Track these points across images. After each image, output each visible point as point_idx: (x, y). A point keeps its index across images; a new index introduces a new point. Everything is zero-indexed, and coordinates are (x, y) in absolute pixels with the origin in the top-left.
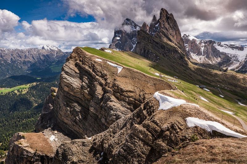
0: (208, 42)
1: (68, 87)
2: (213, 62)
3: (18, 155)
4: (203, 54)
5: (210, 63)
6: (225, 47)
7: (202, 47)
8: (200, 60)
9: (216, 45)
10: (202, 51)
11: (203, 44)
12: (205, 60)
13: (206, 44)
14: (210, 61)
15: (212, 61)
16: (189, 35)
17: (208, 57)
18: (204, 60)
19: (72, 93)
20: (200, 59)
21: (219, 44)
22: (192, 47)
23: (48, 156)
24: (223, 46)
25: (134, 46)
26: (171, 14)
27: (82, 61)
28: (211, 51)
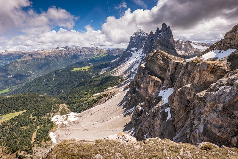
0: (187, 42)
2: (189, 54)
3: (152, 80)
4: (183, 49)
5: (187, 55)
7: (183, 45)
8: (181, 53)
9: (192, 43)
10: (183, 48)
11: (184, 43)
17: (186, 52)
18: (184, 53)
21: (194, 43)
22: (177, 46)
23: (159, 81)
24: (197, 44)
25: (144, 46)
26: (169, 27)
27: (163, 56)
28: (189, 47)
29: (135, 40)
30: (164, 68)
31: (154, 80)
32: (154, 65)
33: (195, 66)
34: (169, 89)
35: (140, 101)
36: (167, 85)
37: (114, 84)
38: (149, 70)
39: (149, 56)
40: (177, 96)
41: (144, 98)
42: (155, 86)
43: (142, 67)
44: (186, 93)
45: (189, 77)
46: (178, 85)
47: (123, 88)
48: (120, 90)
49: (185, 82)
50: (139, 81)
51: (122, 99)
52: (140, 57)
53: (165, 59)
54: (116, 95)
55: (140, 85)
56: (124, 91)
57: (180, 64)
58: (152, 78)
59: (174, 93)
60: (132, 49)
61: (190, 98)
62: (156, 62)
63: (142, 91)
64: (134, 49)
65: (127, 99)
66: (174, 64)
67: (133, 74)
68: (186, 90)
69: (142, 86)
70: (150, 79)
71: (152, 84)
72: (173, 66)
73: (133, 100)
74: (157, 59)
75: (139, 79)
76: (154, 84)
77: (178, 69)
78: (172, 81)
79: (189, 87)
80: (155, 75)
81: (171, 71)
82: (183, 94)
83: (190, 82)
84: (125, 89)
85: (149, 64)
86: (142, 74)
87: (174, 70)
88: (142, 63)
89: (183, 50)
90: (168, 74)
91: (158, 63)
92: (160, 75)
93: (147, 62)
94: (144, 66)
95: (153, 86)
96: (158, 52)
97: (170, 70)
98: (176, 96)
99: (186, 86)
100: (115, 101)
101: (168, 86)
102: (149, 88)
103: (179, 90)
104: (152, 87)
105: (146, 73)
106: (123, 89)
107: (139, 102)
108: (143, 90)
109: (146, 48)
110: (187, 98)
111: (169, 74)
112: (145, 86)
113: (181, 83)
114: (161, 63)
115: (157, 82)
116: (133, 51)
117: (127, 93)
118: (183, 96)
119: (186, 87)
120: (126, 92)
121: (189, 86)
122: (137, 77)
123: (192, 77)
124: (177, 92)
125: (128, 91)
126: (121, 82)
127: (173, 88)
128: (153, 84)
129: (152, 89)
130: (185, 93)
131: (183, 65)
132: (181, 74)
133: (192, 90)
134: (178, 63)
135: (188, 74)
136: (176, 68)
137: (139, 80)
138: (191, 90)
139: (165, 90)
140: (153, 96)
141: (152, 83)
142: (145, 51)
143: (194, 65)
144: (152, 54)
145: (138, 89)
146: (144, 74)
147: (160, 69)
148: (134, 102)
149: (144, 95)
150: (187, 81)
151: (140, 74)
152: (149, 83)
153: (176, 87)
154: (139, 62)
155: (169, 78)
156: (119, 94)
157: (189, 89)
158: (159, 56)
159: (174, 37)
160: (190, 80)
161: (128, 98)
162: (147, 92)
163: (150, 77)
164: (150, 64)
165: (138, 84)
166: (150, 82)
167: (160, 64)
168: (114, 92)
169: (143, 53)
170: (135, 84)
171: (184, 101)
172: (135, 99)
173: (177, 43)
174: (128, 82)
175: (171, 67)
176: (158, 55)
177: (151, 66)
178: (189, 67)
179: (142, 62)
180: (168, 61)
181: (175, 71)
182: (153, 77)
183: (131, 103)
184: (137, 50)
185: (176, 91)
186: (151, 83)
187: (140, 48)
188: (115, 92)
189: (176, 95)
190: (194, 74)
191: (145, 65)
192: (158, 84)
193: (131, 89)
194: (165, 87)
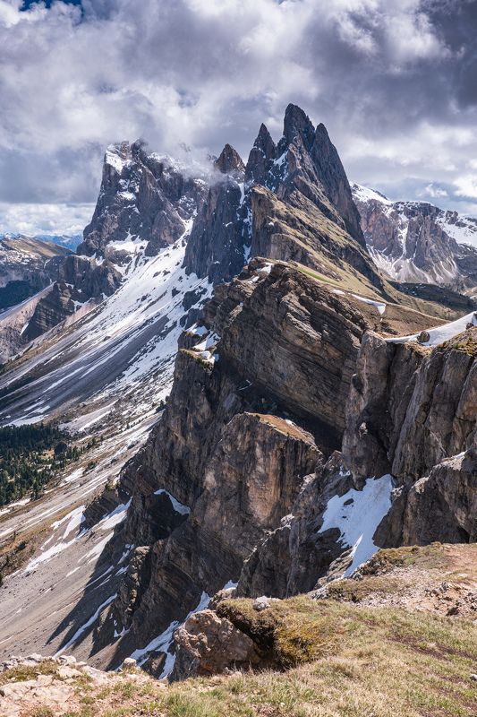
0: (419, 209)
1: (301, 338)
2: (438, 277)
3: (264, 441)
4: (405, 251)
5: (430, 281)
6: (470, 227)
7: (402, 227)
8: (397, 271)
9: (443, 220)
10: (403, 241)
11: (404, 218)
12: (414, 271)
13: (414, 219)
14: (427, 276)
15: (433, 274)
16: (356, 186)
17: (421, 263)
18: (410, 272)
19: (309, 349)
20: (398, 269)
21: (452, 219)
22: (371, 229)
23: (303, 442)
24: (464, 225)
25: (188, 225)
26: (321, 127)
27: (312, 294)
28: (430, 240)
29: (132, 190)
30: (327, 366)
31: (277, 436)
32: (269, 348)
33: (469, 368)
34: (371, 483)
35: (207, 576)
36: (358, 461)
37: (10, 488)
38: (240, 381)
39: (236, 297)
40: (415, 515)
41: (231, 554)
42: (288, 475)
43: (199, 361)
44: (451, 498)
45: (452, 419)
46: (409, 460)
47: (82, 508)
48: (56, 525)
49: (440, 444)
50: (187, 452)
51: (79, 588)
52: (175, 292)
53: (325, 312)
54: (31, 566)
55: (194, 474)
56: (86, 525)
57: (406, 354)
58: (267, 427)
59: (400, 504)
60: (118, 246)
61: (467, 519)
62: (279, 333)
63: (213, 515)
64: (130, 246)
65: (115, 580)
66: (377, 350)
67: (135, 403)
68: (447, 482)
69: (210, 478)
70: (254, 435)
71: (266, 464)
72: (377, 360)
73: (161, 579)
74: (285, 316)
75: (184, 435)
76: (282, 461)
77: (400, 375)
78: (380, 442)
79: (458, 467)
80: (281, 411)
81: (370, 391)
82: (439, 502)
83: (458, 446)
84: (95, 512)
85: (242, 346)
86: (205, 408)
87: (384, 384)
88: (197, 339)
89: (407, 257)
90: (357, 403)
91: (290, 335)
92: (309, 408)
93: (226, 335)
94: (208, 354)
95: (275, 473)
96: (286, 277)
97: (362, 385)
98: (410, 517)
99: (445, 463)
100: (29, 607)
101: (363, 471)
102: (252, 493)
103: (420, 484)
104: (272, 479)
105: (229, 401)
106: (77, 517)
107: (202, 587)
108: (218, 504)
109: (204, 242)
110: (456, 520)
111: (363, 407)
112: (232, 477)
113: (421, 451)
114: (305, 336)
115: (297, 446)
116: (122, 258)
117: (112, 540)
118: (439, 513)
119: (445, 470)
120: (107, 532)
121: (456, 462)
122: (174, 425)
123: (466, 421)
124: (412, 499)
125: (118, 528)
126: (55, 467)
127: (388, 477)
128: (274, 462)
129: (272, 493)
130: (447, 499)
131: (419, 356)
132: (415, 407)
133: (469, 479)
134: (396, 348)
135: (445, 408)
136: (389, 374)
137: (184, 443)
138: (466, 484)
139: (352, 494)
140: (291, 537)
141: (266, 456)
142: (202, 259)
143: (467, 365)
144: (250, 285)
145: (184, 502)
146: (214, 403)
147: (303, 370)
148: (171, 591)
149: (229, 539)
150: (448, 439)
151: (191, 406)
152: (253, 459)
153: (402, 471)
154: (169, 324)
155: (363, 425)
156: (54, 550)
157: (458, 478)
158: (292, 300)
159: (351, 184)
160: (459, 434)
161: (123, 570)
162: (245, 516)
163: (254, 422)
164: (248, 346)
165: (182, 473)
166: (258, 451)
167: (299, 342)
168: (17, 543)
169: (188, 273)
170: (160, 474)
171: (447, 534)
172: (171, 570)
173: (369, 215)
174: (108, 460)
175: (366, 367)
176: (285, 290)
177: (251, 354)
178: (448, 375)
179: (193, 330)
180: (345, 326)
181: (388, 388)
182: (270, 420)
183: (150, 601)
184: (151, 252)
185: (406, 492)
186: (261, 460)
187: (168, 239)
188: (22, 546)
189: (409, 511)
190: (469, 408)
191: (218, 351)
192: (302, 458)
193: (139, 507)
194: (350, 478)
